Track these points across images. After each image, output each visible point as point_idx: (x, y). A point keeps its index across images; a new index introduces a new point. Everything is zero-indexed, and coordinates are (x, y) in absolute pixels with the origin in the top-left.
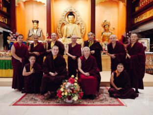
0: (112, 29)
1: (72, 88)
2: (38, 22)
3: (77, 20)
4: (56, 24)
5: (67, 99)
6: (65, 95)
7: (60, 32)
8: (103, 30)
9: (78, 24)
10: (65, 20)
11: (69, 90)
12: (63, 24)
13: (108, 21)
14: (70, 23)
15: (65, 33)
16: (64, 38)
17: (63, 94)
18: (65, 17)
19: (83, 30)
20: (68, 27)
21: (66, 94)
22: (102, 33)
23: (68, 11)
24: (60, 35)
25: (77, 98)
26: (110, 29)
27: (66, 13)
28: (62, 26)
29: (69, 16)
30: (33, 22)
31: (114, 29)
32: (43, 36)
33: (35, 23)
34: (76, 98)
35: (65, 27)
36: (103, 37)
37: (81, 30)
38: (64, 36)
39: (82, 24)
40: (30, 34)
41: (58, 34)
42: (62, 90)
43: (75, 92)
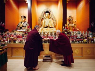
0: (74, 22)
7: (40, 24)
9: (52, 19)
14: (47, 18)
16: (42, 28)
18: (44, 15)
19: (55, 23)
27: (44, 12)
40: (19, 25)
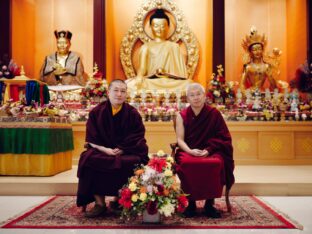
0: (272, 55)
1: (160, 183)
2: (69, 36)
3: (176, 32)
4: (118, 42)
5: (146, 212)
6: (139, 201)
7: (129, 63)
8: (246, 57)
9: (180, 41)
10: (143, 32)
11: (150, 188)
12: (139, 42)
13: (260, 33)
14: (158, 40)
15: (143, 66)
16: (139, 78)
17: (134, 198)
18: (144, 24)
19: (191, 59)
20: (153, 50)
21: (143, 197)
22: (245, 66)
23: (152, 6)
24: (130, 70)
25: (173, 209)
26: (265, 54)
27: (145, 12)
28: (134, 49)
29: (156, 21)
30: (57, 35)
31: (276, 53)
32: (83, 72)
33: (62, 40)
34: (168, 209)
35: (143, 49)
36: (247, 76)
37: (187, 58)
38: (141, 73)
39: (189, 41)
40: (49, 69)
41: (126, 68)
42: (132, 186)
43: (166, 192)
